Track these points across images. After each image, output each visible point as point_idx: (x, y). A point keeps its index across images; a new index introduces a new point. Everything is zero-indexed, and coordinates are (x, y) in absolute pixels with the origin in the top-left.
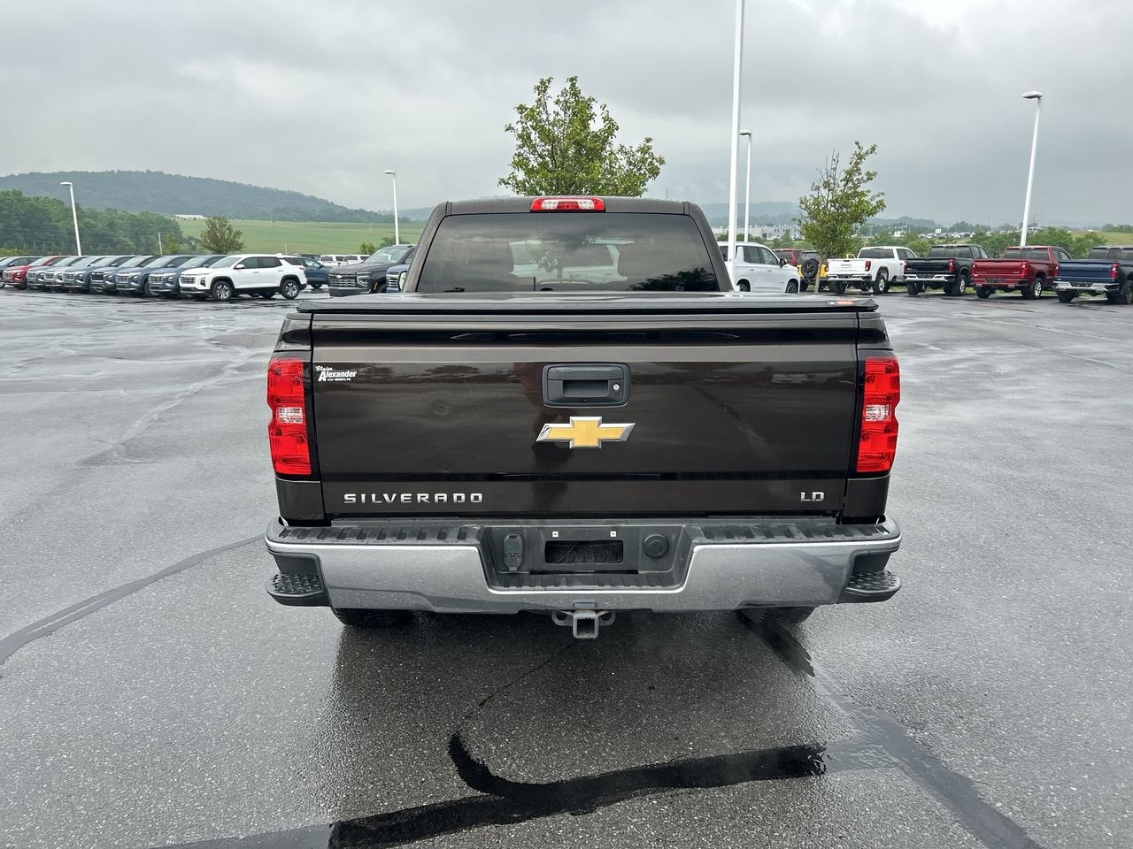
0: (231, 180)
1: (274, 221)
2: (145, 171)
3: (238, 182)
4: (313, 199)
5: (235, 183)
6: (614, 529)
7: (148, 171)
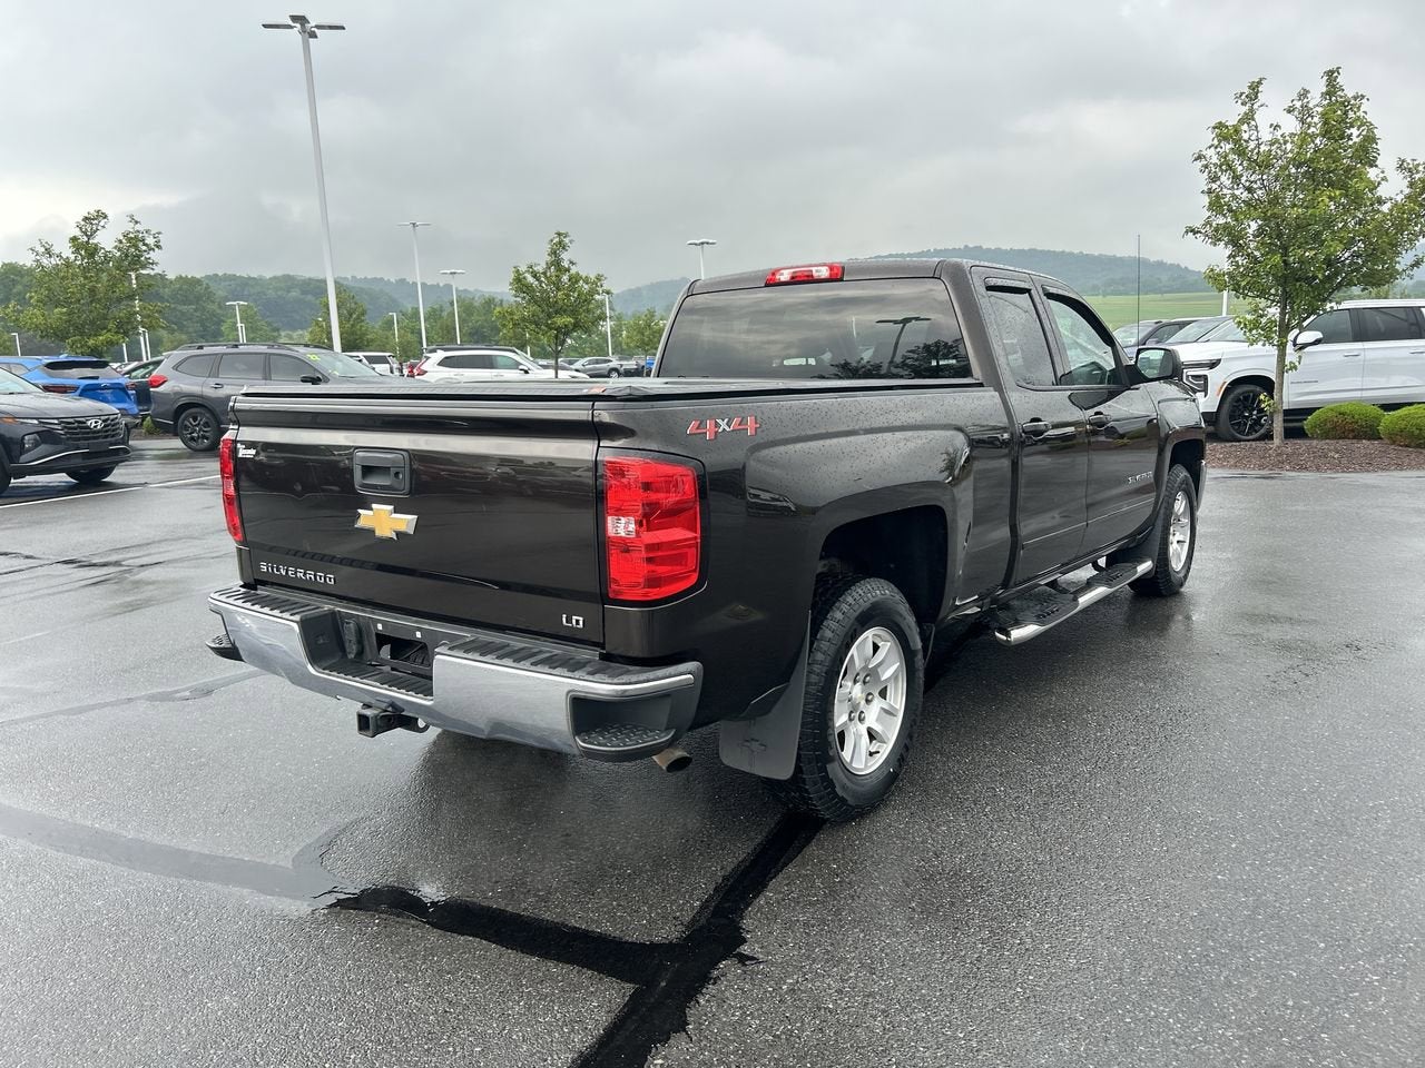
0: (1059, 249)
1: (1104, 296)
2: (962, 247)
3: (1067, 250)
4: (1160, 264)
5: (1063, 252)
6: (419, 629)
7: (966, 246)
